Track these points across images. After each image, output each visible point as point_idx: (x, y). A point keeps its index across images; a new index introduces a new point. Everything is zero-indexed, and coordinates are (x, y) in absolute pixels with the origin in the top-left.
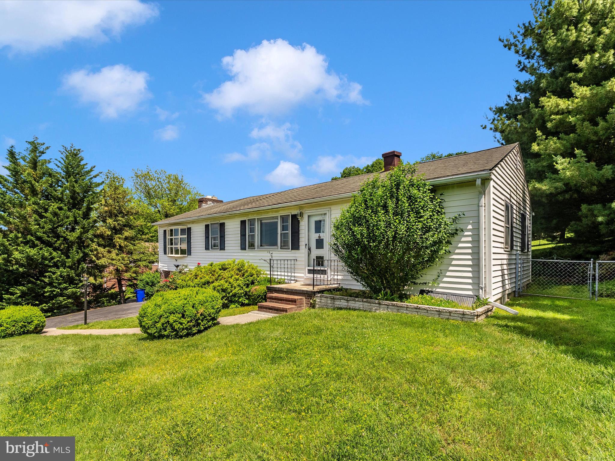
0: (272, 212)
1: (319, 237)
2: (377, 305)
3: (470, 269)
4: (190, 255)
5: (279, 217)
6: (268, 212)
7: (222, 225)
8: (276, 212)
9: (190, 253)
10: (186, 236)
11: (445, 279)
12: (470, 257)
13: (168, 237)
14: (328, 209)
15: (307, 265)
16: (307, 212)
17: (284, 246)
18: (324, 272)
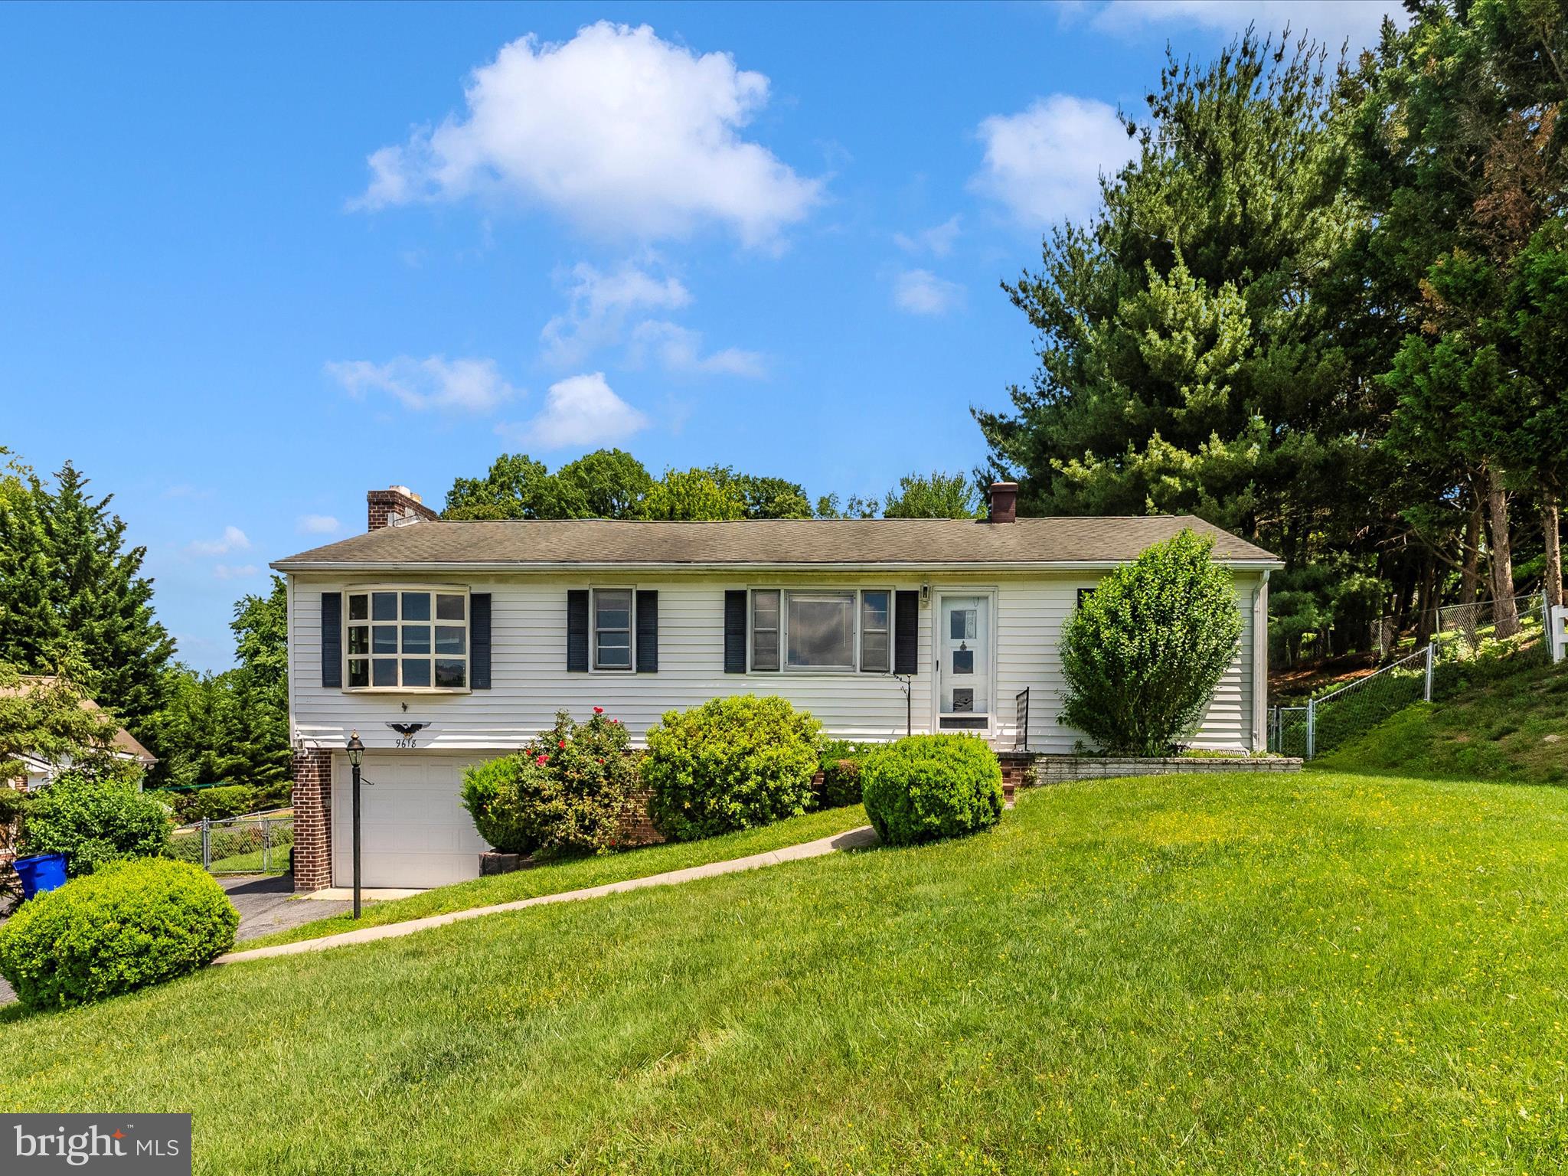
0: (835, 578)
1: (963, 647)
2: (1160, 766)
3: (1238, 708)
4: (487, 686)
5: (859, 592)
6: (822, 579)
7: (648, 601)
8: (849, 579)
9: (482, 678)
10: (465, 623)
11: (1205, 725)
12: (1237, 689)
13: (347, 622)
14: (990, 589)
15: (939, 710)
16: (937, 588)
17: (872, 665)
18: (982, 723)
